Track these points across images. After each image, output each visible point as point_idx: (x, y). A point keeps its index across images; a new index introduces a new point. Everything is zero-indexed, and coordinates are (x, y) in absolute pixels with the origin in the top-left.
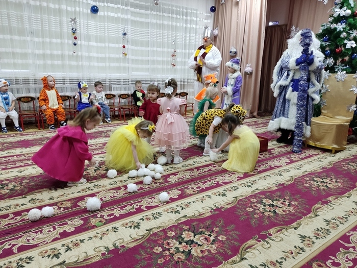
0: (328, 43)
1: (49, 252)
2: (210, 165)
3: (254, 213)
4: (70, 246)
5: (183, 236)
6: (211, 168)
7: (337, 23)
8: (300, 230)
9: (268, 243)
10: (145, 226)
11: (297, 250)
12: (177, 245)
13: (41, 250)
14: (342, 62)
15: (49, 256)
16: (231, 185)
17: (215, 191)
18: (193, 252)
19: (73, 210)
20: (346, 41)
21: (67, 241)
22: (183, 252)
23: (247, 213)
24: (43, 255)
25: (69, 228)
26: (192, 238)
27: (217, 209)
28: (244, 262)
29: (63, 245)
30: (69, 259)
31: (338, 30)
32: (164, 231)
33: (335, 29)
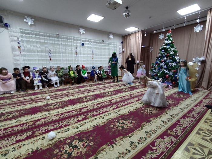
0: (164, 52)
1: (75, 127)
2: (126, 96)
3: (144, 113)
4: (81, 125)
5: (120, 121)
6: (126, 97)
7: (166, 46)
8: (162, 119)
9: (150, 123)
10: (106, 118)
11: (162, 126)
12: (118, 124)
13: (72, 126)
14: (169, 59)
15: (75, 128)
16: (134, 103)
17: (129, 105)
18: (124, 127)
19: (80, 112)
20: (170, 52)
21: (80, 123)
22: (121, 127)
23: (142, 113)
24: (73, 128)
25: (80, 118)
26: (123, 122)
27: (131, 112)
28: (143, 130)
29: (79, 125)
30: (82, 129)
31: (167, 48)
32: (113, 120)
33: (166, 48)
